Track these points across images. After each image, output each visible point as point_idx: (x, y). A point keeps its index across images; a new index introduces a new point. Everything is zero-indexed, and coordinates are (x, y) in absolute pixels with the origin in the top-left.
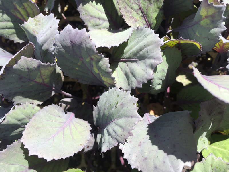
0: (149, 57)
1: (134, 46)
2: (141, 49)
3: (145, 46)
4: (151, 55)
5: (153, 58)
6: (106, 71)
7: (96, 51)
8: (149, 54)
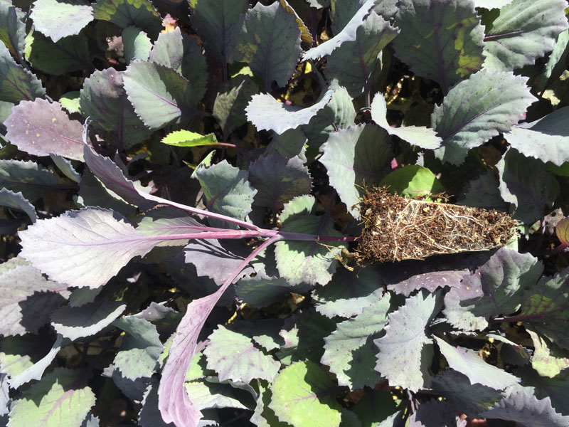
0: (546, 23)
1: (514, 15)
2: (531, 16)
3: (539, 11)
4: (550, 21)
5: (553, 24)
6: (478, 44)
7: (475, 11)
8: (546, 20)
